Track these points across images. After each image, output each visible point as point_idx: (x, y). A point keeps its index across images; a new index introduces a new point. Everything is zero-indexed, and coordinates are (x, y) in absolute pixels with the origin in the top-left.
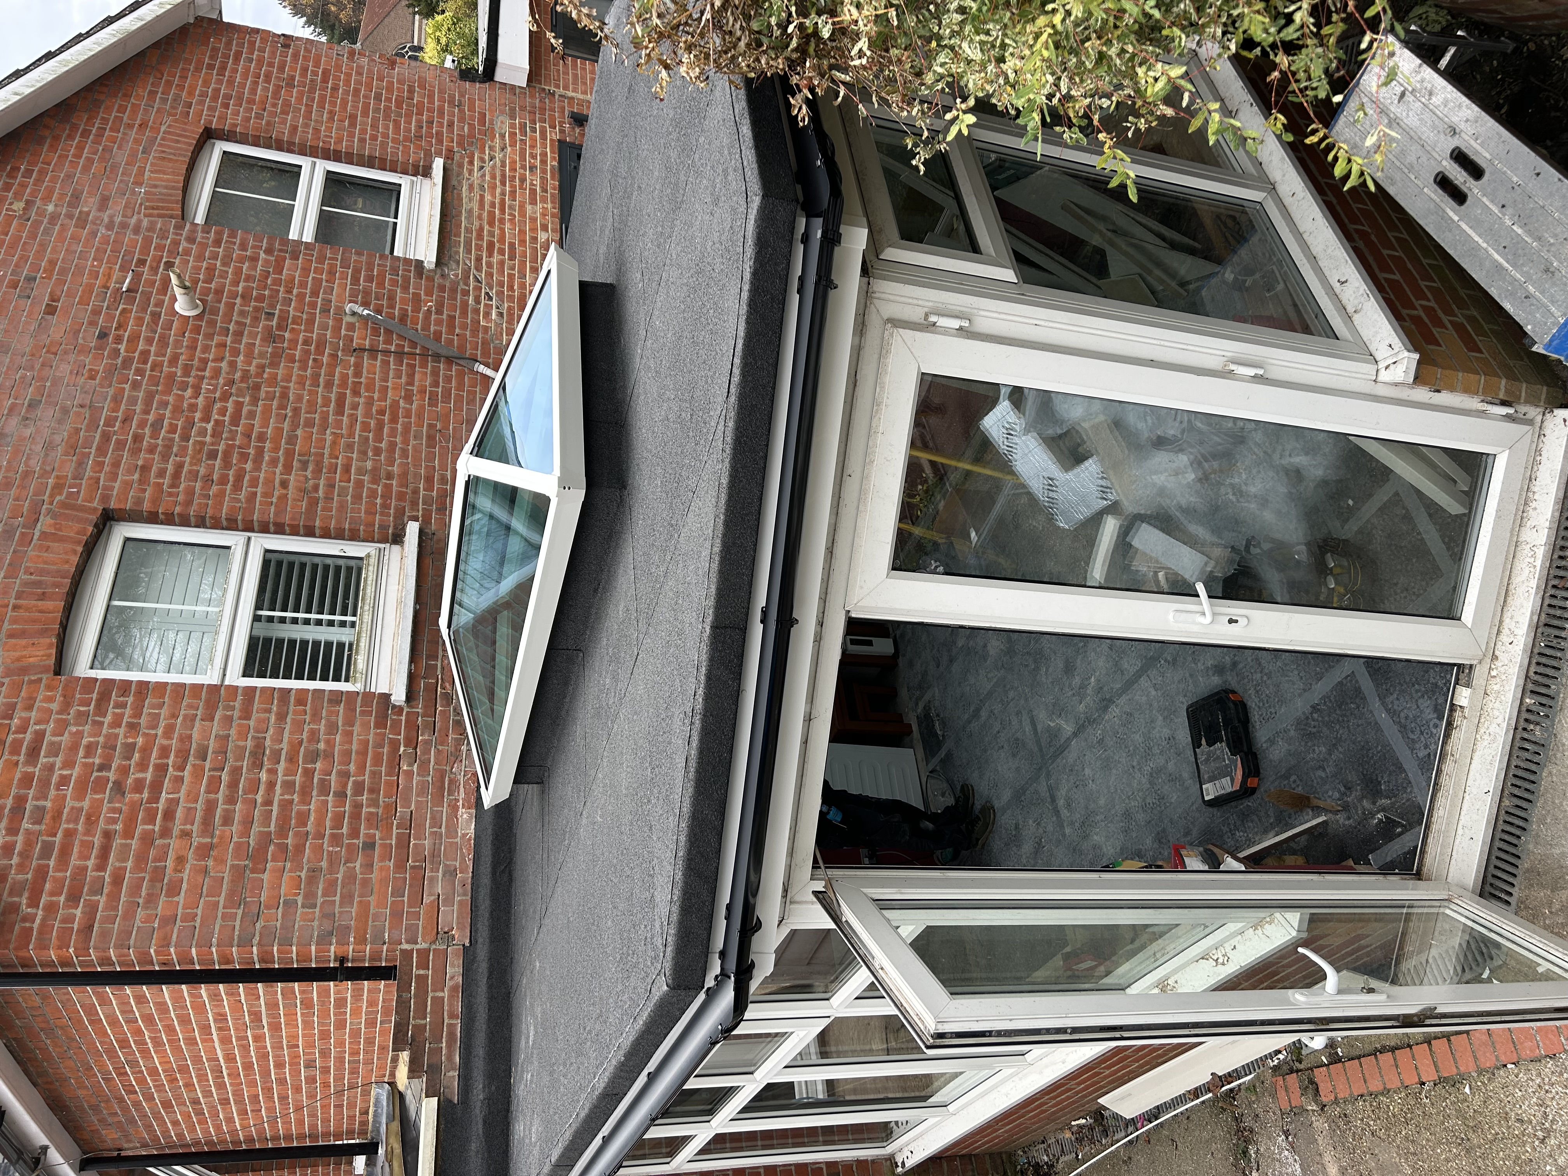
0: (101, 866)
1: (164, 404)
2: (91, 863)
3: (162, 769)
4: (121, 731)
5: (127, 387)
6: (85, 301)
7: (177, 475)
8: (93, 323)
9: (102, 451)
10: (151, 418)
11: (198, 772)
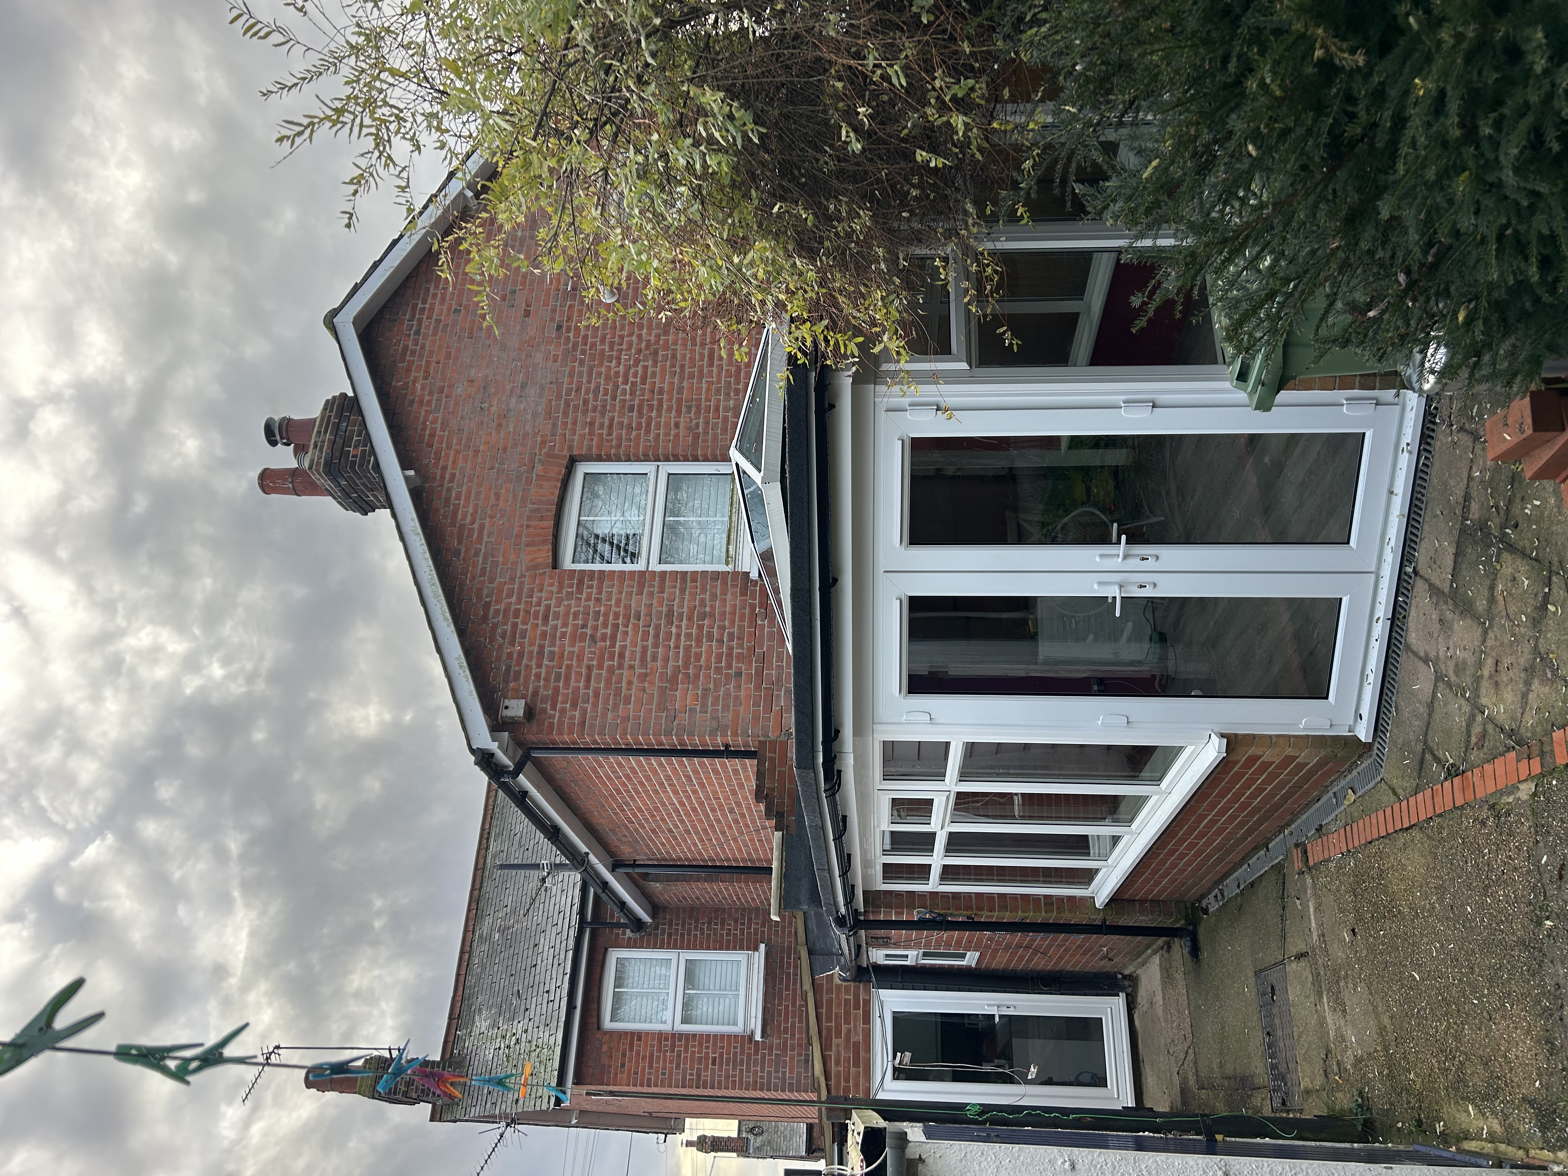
0: (587, 687)
1: (599, 374)
2: (581, 685)
3: (616, 626)
4: (591, 603)
5: (576, 364)
6: (546, 304)
7: (610, 427)
8: (553, 319)
9: (566, 414)
10: (593, 386)
11: (636, 627)
